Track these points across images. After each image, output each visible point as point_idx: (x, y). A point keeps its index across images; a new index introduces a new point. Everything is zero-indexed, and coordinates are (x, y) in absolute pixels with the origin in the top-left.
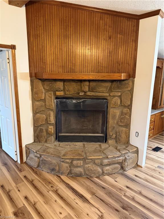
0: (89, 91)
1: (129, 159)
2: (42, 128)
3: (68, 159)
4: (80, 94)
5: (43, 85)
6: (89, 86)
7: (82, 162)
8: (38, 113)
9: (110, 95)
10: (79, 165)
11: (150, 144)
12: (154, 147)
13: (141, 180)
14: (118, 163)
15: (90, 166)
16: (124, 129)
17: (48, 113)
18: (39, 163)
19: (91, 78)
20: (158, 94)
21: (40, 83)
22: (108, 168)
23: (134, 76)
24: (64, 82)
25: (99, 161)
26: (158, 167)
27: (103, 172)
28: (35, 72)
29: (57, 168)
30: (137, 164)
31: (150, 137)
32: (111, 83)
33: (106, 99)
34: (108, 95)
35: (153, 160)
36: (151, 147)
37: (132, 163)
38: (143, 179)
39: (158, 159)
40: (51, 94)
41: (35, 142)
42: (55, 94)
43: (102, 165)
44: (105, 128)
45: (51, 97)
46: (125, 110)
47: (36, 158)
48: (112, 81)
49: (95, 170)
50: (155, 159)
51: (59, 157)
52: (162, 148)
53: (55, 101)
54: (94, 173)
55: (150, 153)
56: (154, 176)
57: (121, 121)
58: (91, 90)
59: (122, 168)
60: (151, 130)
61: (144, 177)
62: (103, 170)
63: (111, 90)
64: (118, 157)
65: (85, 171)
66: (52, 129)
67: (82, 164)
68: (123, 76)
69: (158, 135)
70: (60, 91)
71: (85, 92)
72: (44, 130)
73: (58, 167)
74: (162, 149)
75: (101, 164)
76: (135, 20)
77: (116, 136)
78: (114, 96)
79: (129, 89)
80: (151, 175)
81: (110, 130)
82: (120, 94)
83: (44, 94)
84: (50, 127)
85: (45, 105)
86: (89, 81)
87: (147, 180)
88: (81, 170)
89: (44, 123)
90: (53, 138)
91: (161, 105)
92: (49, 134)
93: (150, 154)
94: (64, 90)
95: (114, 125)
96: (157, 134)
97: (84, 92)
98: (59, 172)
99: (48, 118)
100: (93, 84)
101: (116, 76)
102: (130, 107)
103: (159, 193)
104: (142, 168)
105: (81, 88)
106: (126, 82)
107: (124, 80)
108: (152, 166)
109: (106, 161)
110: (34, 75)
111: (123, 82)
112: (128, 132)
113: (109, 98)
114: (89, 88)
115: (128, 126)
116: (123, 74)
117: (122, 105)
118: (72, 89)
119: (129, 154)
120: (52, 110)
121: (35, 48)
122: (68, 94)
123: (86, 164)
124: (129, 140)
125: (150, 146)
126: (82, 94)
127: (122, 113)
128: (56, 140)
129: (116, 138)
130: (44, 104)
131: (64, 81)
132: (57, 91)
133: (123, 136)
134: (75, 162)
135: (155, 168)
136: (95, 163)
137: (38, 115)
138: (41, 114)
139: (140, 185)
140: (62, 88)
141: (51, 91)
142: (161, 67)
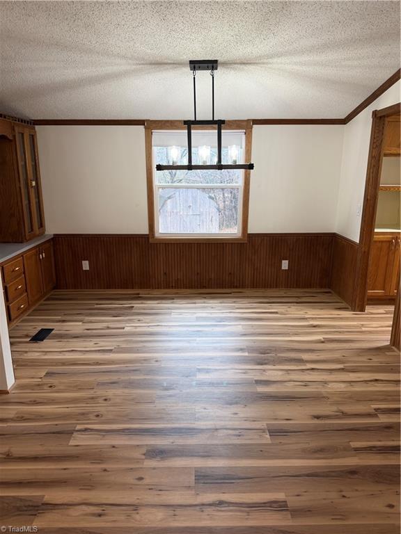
11: (24, 328)
12: (34, 332)
13: (9, 424)
20: (20, 204)
26: (48, 374)
31: (22, 313)
35: (34, 364)
36: (27, 336)
38: (12, 420)
39: (46, 357)
50: (38, 359)
52: (53, 329)
55: (27, 350)
56: (38, 400)
60: (21, 294)
61: (14, 412)
69: (42, 302)
74: (53, 332)
80: (31, 401)
87: (23, 417)
91: (32, 230)
93: (26, 352)
96: (39, 300)
103: (54, 433)
104: (7, 393)
108: (33, 378)
125: (25, 333)
135: (40, 380)
139: (6, 436)
142: (11, 138)
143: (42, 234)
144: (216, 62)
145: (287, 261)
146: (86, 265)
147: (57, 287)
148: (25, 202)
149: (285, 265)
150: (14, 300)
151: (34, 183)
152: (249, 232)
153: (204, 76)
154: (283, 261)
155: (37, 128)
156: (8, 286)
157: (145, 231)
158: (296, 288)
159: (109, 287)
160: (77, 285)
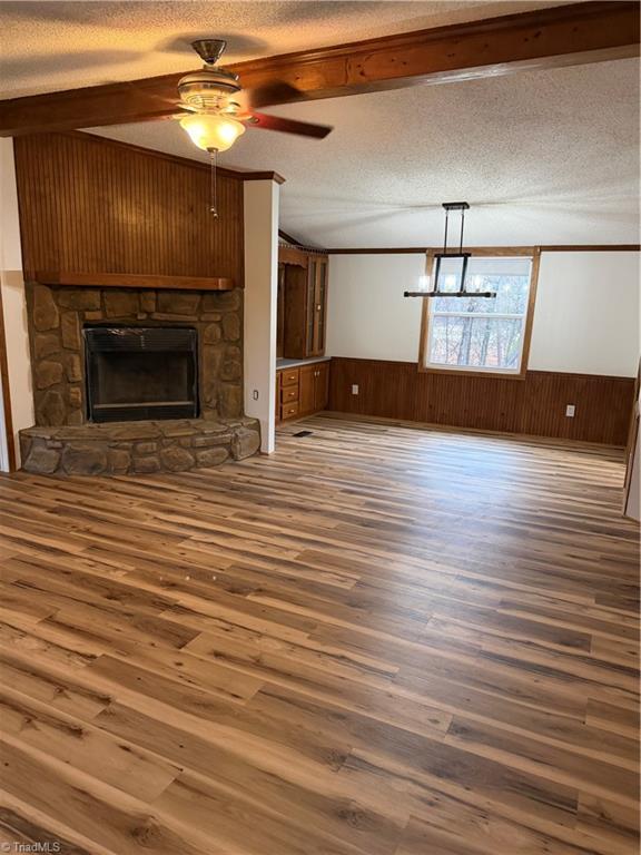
0: (157, 311)
1: (243, 439)
2: (54, 392)
3: (125, 441)
4: (139, 317)
5: (56, 299)
6: (157, 300)
7: (155, 444)
8: (44, 358)
9: (200, 321)
10: (149, 450)
11: (290, 429)
12: (297, 431)
14: (223, 445)
15: (172, 450)
16: (232, 387)
17: (68, 359)
18: (60, 459)
19: (161, 284)
21: (48, 295)
22: (204, 453)
23: (242, 285)
24: (102, 291)
25: (188, 440)
27: (197, 461)
28: (38, 269)
29: (104, 462)
30: (259, 450)
32: (199, 297)
33: (193, 328)
34: (196, 319)
35: (290, 446)
36: (291, 433)
37: (251, 446)
40: (73, 317)
41: (37, 424)
42: (83, 317)
43: (194, 448)
44: (194, 388)
45: (74, 324)
46: (232, 350)
47: (53, 452)
48: (203, 292)
49: (180, 457)
51: (107, 439)
53: (83, 331)
54: (181, 464)
55: (288, 440)
57: (225, 372)
58: (163, 309)
59: (232, 455)
60: (293, 401)
62: (195, 457)
63: (200, 310)
64: (222, 433)
65: (161, 459)
66: (77, 394)
67: (155, 449)
68: (221, 284)
70: (93, 311)
71: (149, 313)
72: (60, 397)
73: (105, 460)
74: (311, 434)
75: (192, 447)
76: (236, 181)
77: (218, 403)
78: (209, 322)
79: (236, 308)
81: (205, 390)
82: (218, 318)
83: (57, 317)
84: (73, 390)
85: (61, 341)
86: (157, 290)
88: (154, 459)
89: (59, 381)
90: (81, 415)
91: (312, 349)
92: (71, 406)
94: (102, 308)
95: (213, 381)
97: (146, 312)
98: (107, 470)
99: (69, 368)
100: (164, 297)
101: (207, 284)
102: (239, 343)
104: (268, 456)
105: (140, 304)
106: (229, 294)
107: (223, 291)
109: (200, 440)
110: (34, 277)
111: (224, 296)
112: (239, 392)
113: (198, 326)
114: (156, 305)
115: (238, 380)
116: (220, 280)
117: (225, 340)
118: (120, 307)
119: (243, 429)
120: (76, 352)
121: (34, 221)
122: (112, 317)
123: (164, 447)
124: (243, 409)
125: (290, 431)
126: (142, 317)
127: (226, 356)
128: (88, 418)
129: (217, 407)
130: (56, 338)
131: (102, 289)
132: (88, 310)
133: (232, 400)
134: (141, 446)
136: (179, 445)
137: (45, 362)
138: (52, 360)
140: (98, 304)
141: (74, 310)
142: (304, 267)
143: (322, 355)
144: (465, 203)
145: (573, 407)
146: (355, 389)
147: (327, 408)
148: (309, 324)
149: (570, 411)
150: (287, 402)
151: (319, 308)
152: (529, 368)
153: (455, 214)
154: (568, 407)
155: (330, 256)
156: (284, 389)
157: (414, 359)
158: (583, 440)
159: (374, 415)
160: (345, 410)
